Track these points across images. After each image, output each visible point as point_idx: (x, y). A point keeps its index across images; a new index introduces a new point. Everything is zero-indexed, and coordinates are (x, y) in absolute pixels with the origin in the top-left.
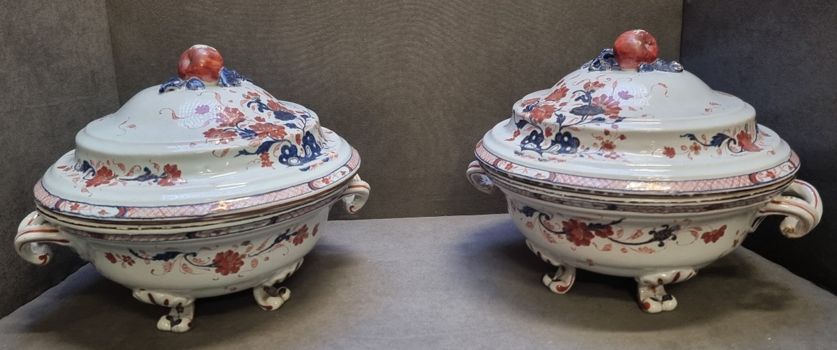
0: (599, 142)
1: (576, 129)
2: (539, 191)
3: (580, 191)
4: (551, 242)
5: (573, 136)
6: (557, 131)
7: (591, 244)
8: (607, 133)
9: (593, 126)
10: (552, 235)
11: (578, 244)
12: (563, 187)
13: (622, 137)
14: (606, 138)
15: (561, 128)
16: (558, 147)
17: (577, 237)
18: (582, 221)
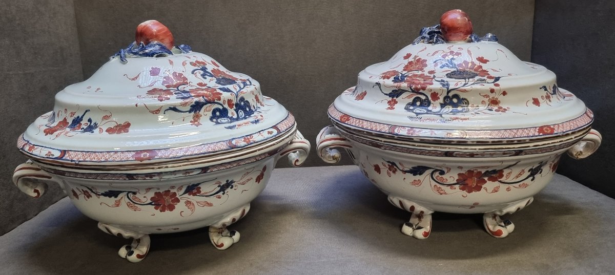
0: (486, 100)
1: (465, 91)
2: (452, 149)
3: (494, 143)
4: (441, 194)
5: (461, 97)
6: (445, 94)
7: (482, 189)
8: (492, 91)
9: (478, 86)
10: (443, 187)
11: (470, 192)
12: (478, 142)
13: (504, 93)
14: (492, 96)
15: (448, 92)
16: (449, 109)
17: (470, 185)
18: (479, 170)
